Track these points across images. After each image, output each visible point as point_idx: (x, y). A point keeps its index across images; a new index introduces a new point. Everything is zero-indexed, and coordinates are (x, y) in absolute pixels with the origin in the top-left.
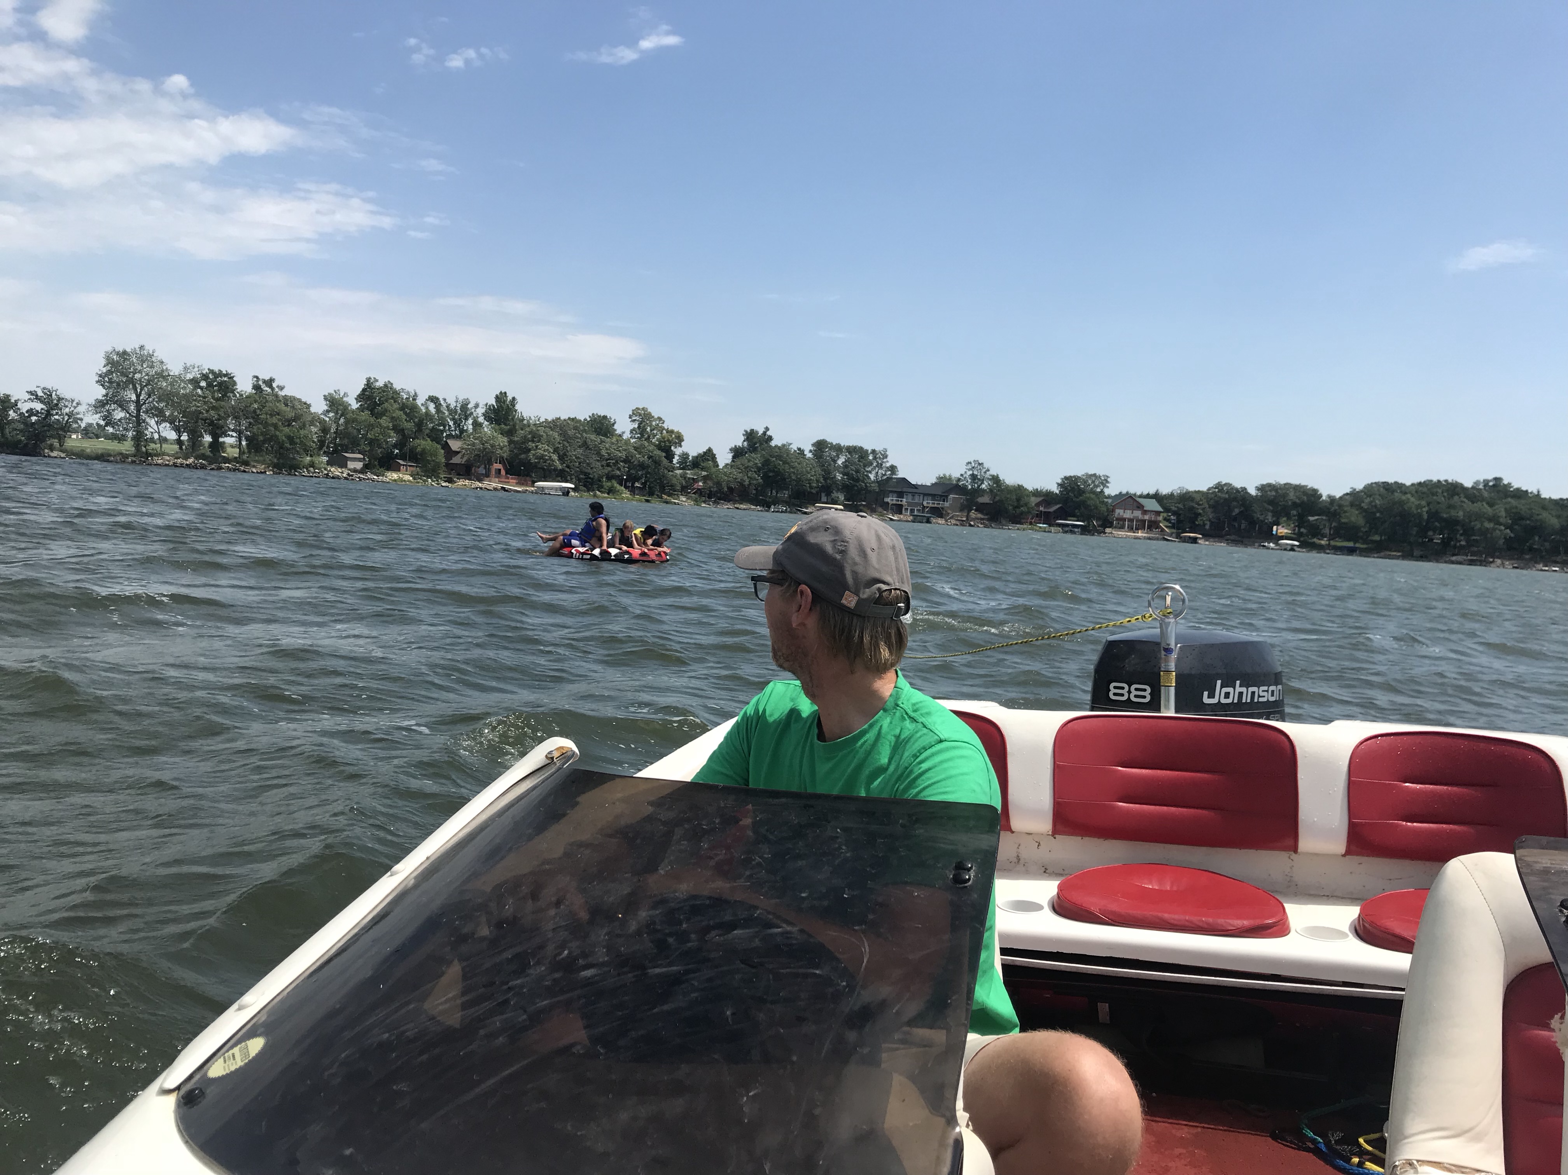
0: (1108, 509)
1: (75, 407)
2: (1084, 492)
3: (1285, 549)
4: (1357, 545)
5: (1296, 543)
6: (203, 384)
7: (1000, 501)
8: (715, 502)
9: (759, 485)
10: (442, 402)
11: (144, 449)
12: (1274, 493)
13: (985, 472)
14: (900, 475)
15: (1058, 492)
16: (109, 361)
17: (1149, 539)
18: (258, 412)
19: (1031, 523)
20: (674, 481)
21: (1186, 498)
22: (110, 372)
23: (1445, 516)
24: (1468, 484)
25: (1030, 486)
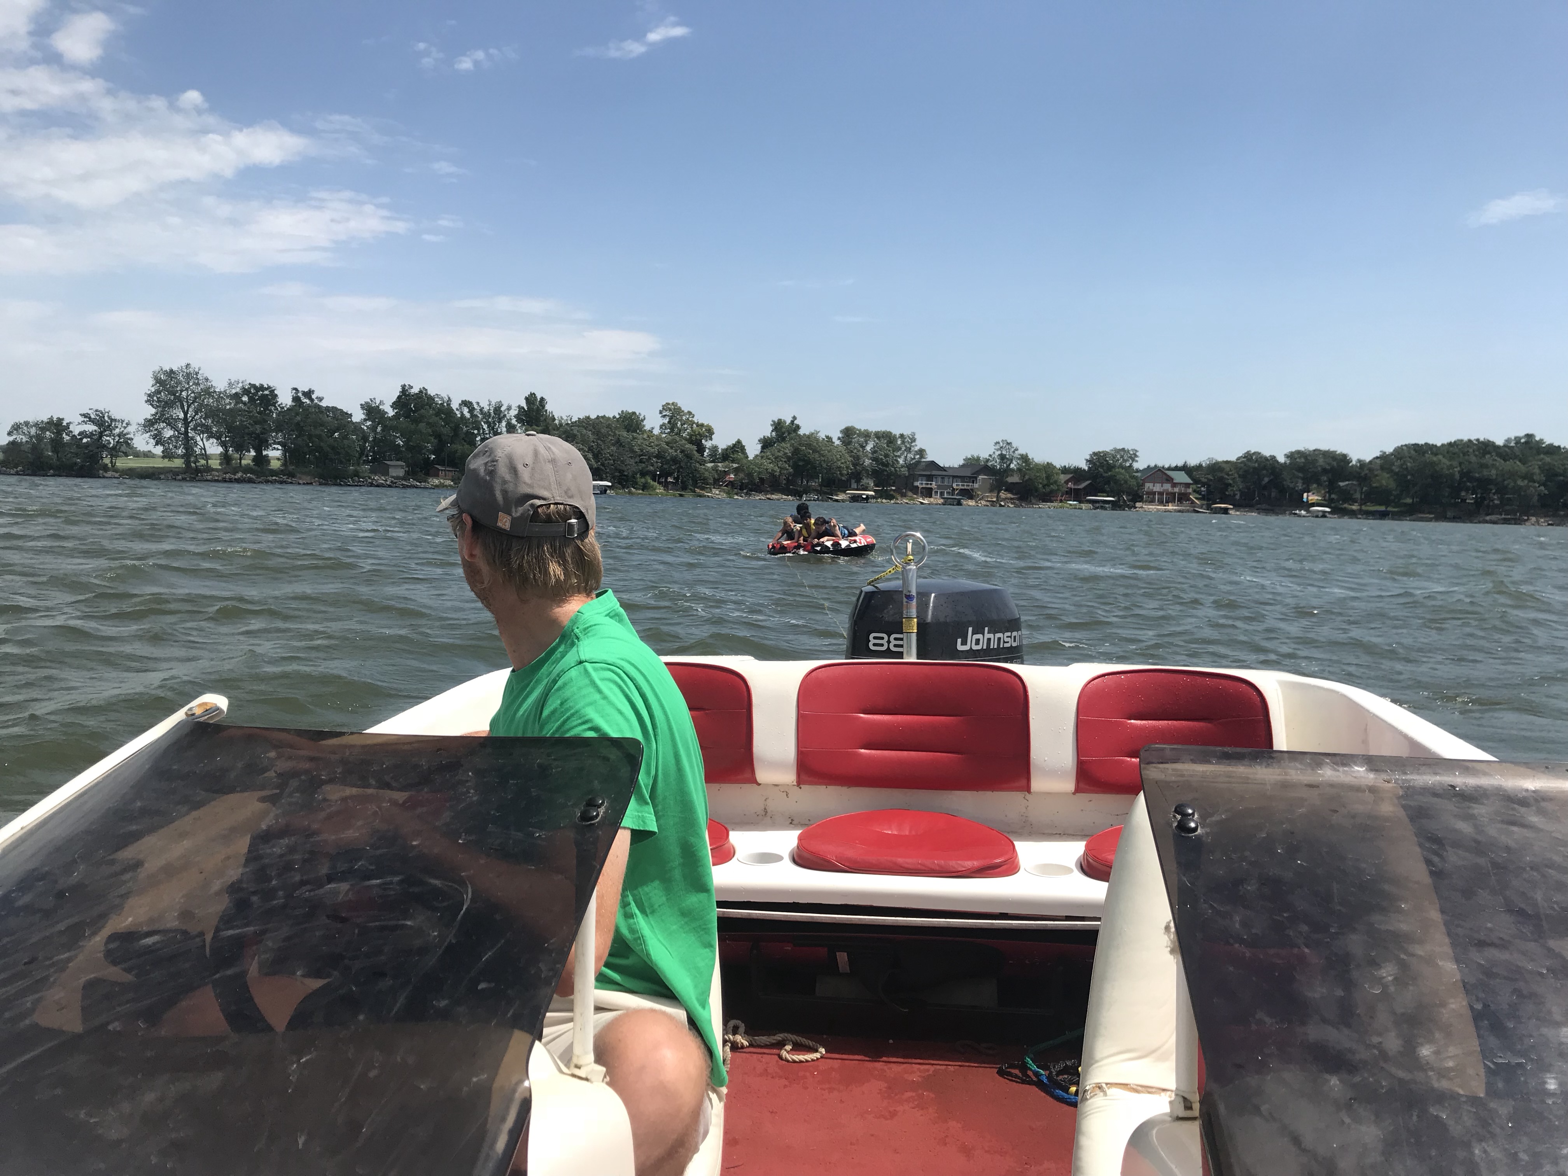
0: (1138, 483)
1: (125, 428)
2: (1114, 467)
3: (1317, 517)
4: (1389, 509)
5: (1328, 509)
6: (245, 399)
7: (1030, 479)
8: (746, 494)
9: (790, 474)
10: (476, 406)
11: (193, 465)
12: (1303, 460)
13: (1014, 452)
14: (929, 458)
15: (1086, 468)
16: (158, 381)
17: (1179, 511)
18: (302, 424)
19: (1061, 501)
20: (707, 474)
21: (1216, 468)
22: (158, 392)
23: (1477, 475)
24: (1500, 442)
25: (1058, 463)
